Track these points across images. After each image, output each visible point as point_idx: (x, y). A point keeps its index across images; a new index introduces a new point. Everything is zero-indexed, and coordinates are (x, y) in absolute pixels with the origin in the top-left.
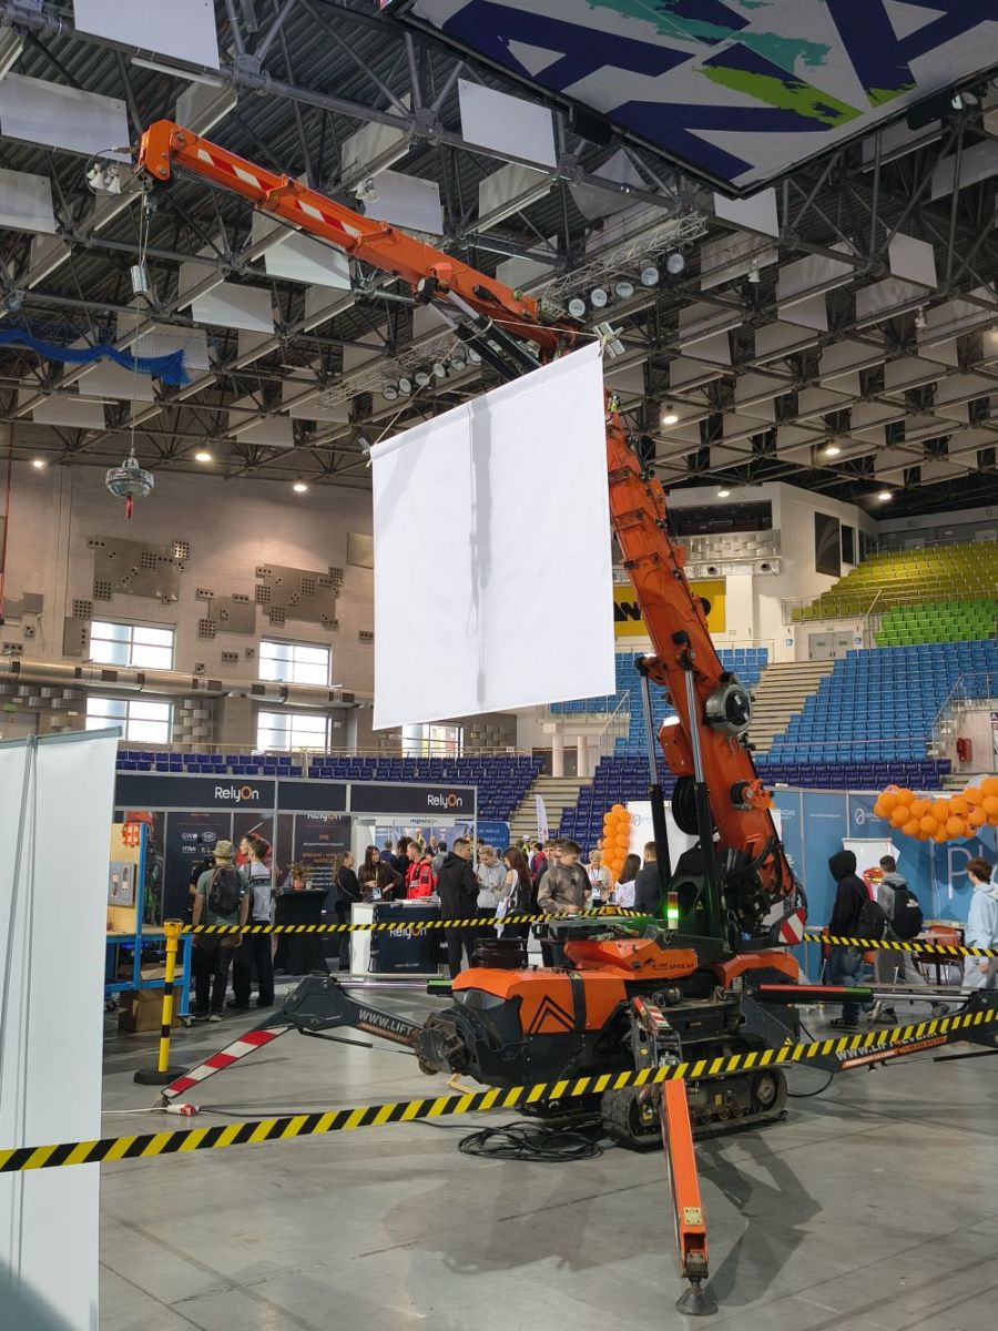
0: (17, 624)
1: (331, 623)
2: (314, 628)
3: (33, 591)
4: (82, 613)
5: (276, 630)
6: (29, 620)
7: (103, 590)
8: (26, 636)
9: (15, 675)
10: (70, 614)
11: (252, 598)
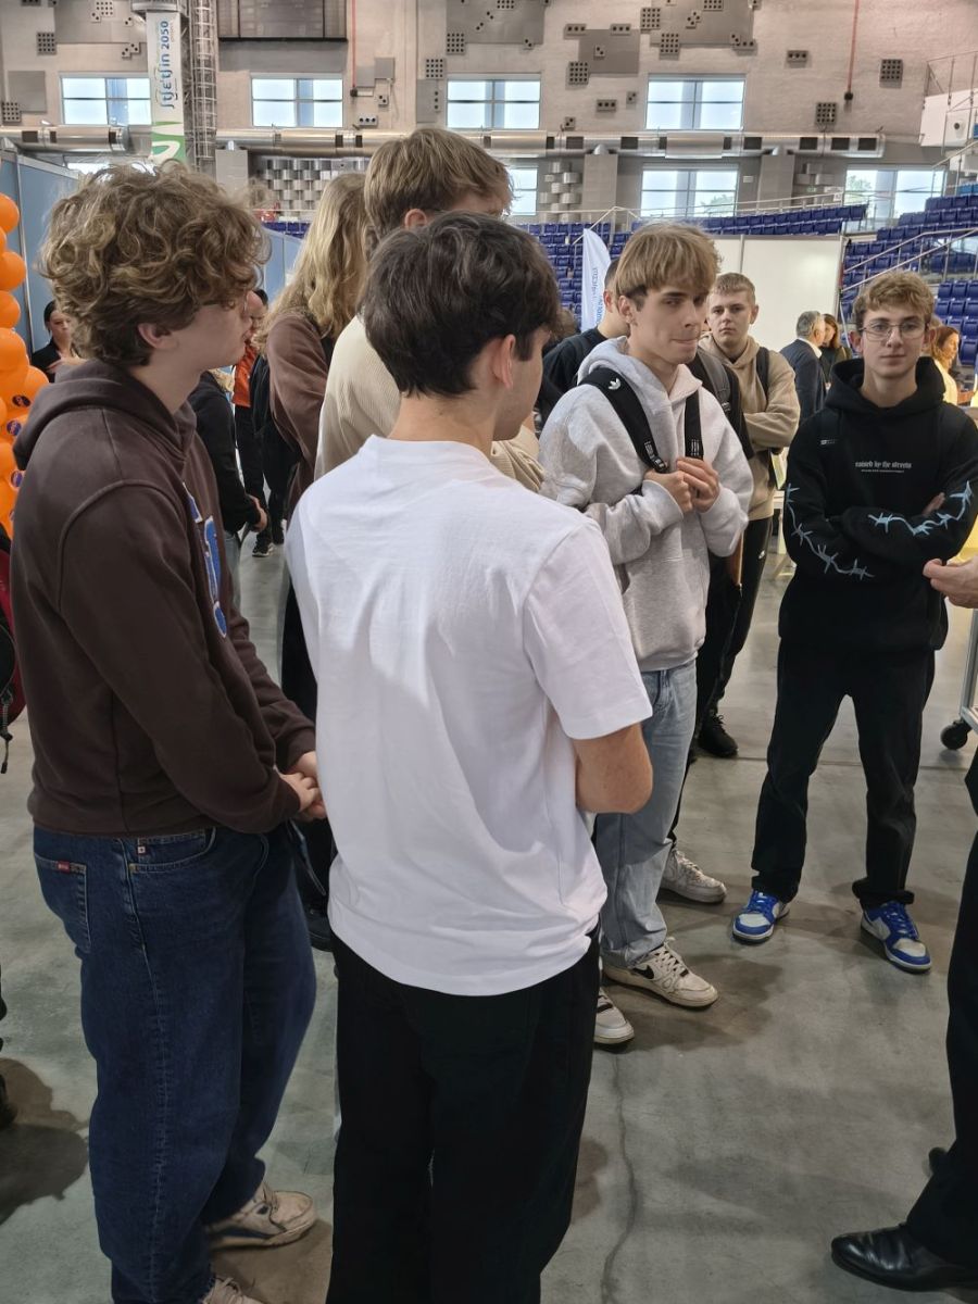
0: (370, 93)
1: (745, 45)
2: (722, 56)
3: (385, 55)
4: (436, 72)
5: (669, 63)
6: (382, 89)
7: (456, 43)
8: (380, 106)
9: (359, 149)
10: (422, 76)
11: (636, 26)
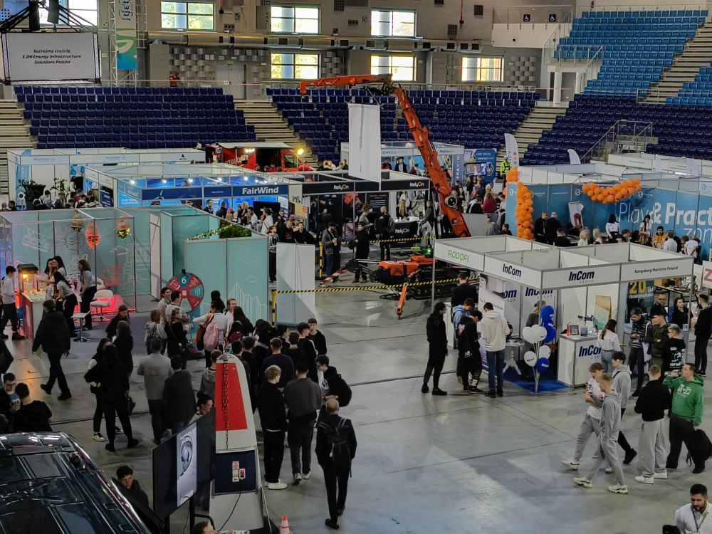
0: (230, 12)
4: (266, 3)
6: (237, 9)
8: (236, 19)
9: (232, 44)
10: (259, 4)
